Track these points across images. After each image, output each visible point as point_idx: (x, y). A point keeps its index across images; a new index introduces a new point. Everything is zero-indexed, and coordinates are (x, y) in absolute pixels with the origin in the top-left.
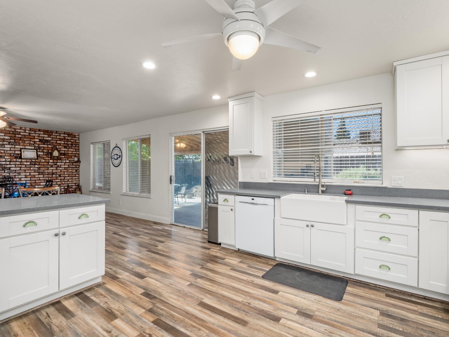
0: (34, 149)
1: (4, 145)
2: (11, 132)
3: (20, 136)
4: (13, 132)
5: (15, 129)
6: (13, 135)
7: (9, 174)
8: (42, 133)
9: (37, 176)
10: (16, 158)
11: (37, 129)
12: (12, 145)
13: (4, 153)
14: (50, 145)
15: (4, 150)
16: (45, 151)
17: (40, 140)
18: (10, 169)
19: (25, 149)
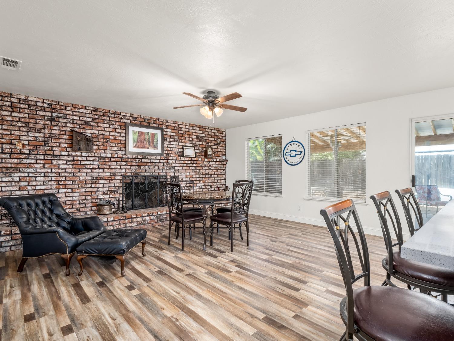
0: (192, 147)
1: (171, 142)
2: (176, 128)
3: (182, 132)
4: (177, 127)
5: (178, 124)
6: (177, 131)
7: (174, 174)
8: (198, 129)
9: (194, 176)
10: (179, 156)
11: (194, 125)
12: (176, 142)
13: (171, 151)
14: (204, 142)
15: (171, 148)
16: (200, 148)
17: (197, 136)
18: (175, 169)
19: (186, 146)
